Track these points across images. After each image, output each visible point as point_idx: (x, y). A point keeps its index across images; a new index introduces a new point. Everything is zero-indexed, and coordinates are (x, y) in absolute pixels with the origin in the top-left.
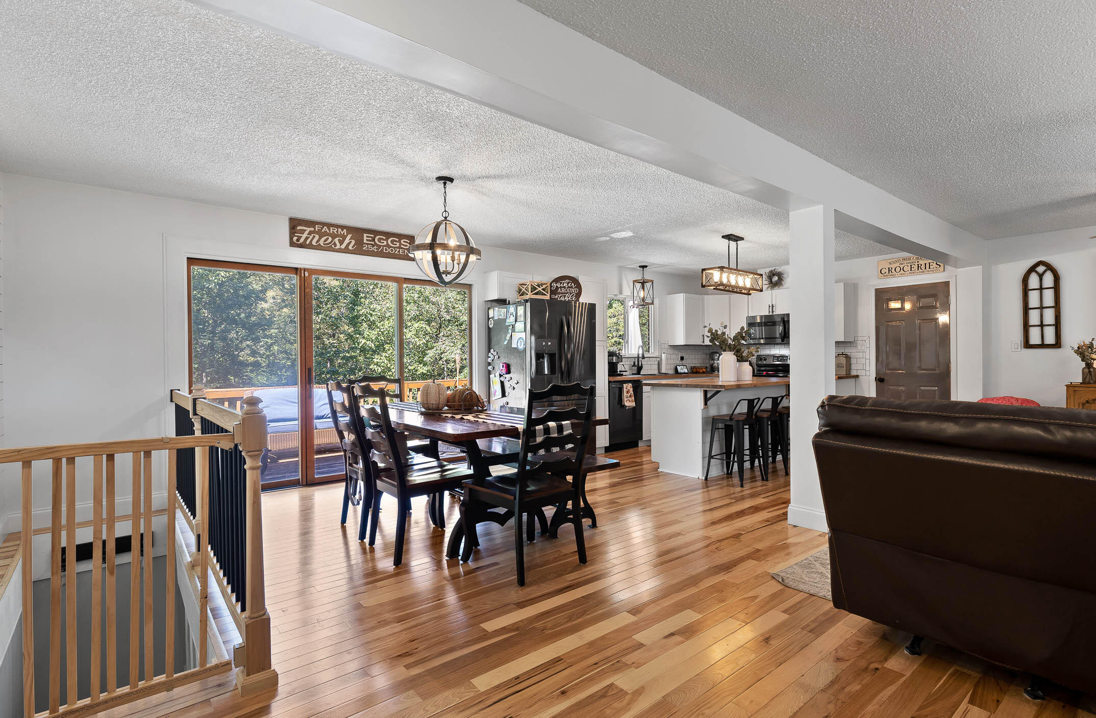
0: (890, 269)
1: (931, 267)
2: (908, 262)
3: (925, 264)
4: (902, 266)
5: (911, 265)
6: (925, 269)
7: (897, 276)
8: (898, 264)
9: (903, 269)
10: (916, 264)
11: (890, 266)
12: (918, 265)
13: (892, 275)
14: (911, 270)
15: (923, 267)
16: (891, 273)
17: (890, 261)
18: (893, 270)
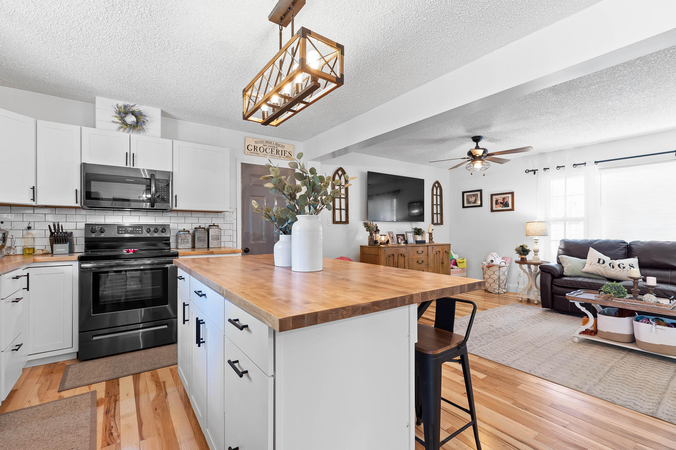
0: (256, 147)
1: (285, 154)
2: (270, 145)
3: (282, 151)
4: (265, 148)
5: (272, 149)
6: (282, 155)
7: (260, 155)
8: (262, 145)
9: (266, 151)
10: (276, 149)
11: (256, 145)
12: (277, 150)
13: (257, 153)
14: (272, 153)
15: (280, 153)
16: (256, 152)
17: (256, 140)
18: (258, 149)
